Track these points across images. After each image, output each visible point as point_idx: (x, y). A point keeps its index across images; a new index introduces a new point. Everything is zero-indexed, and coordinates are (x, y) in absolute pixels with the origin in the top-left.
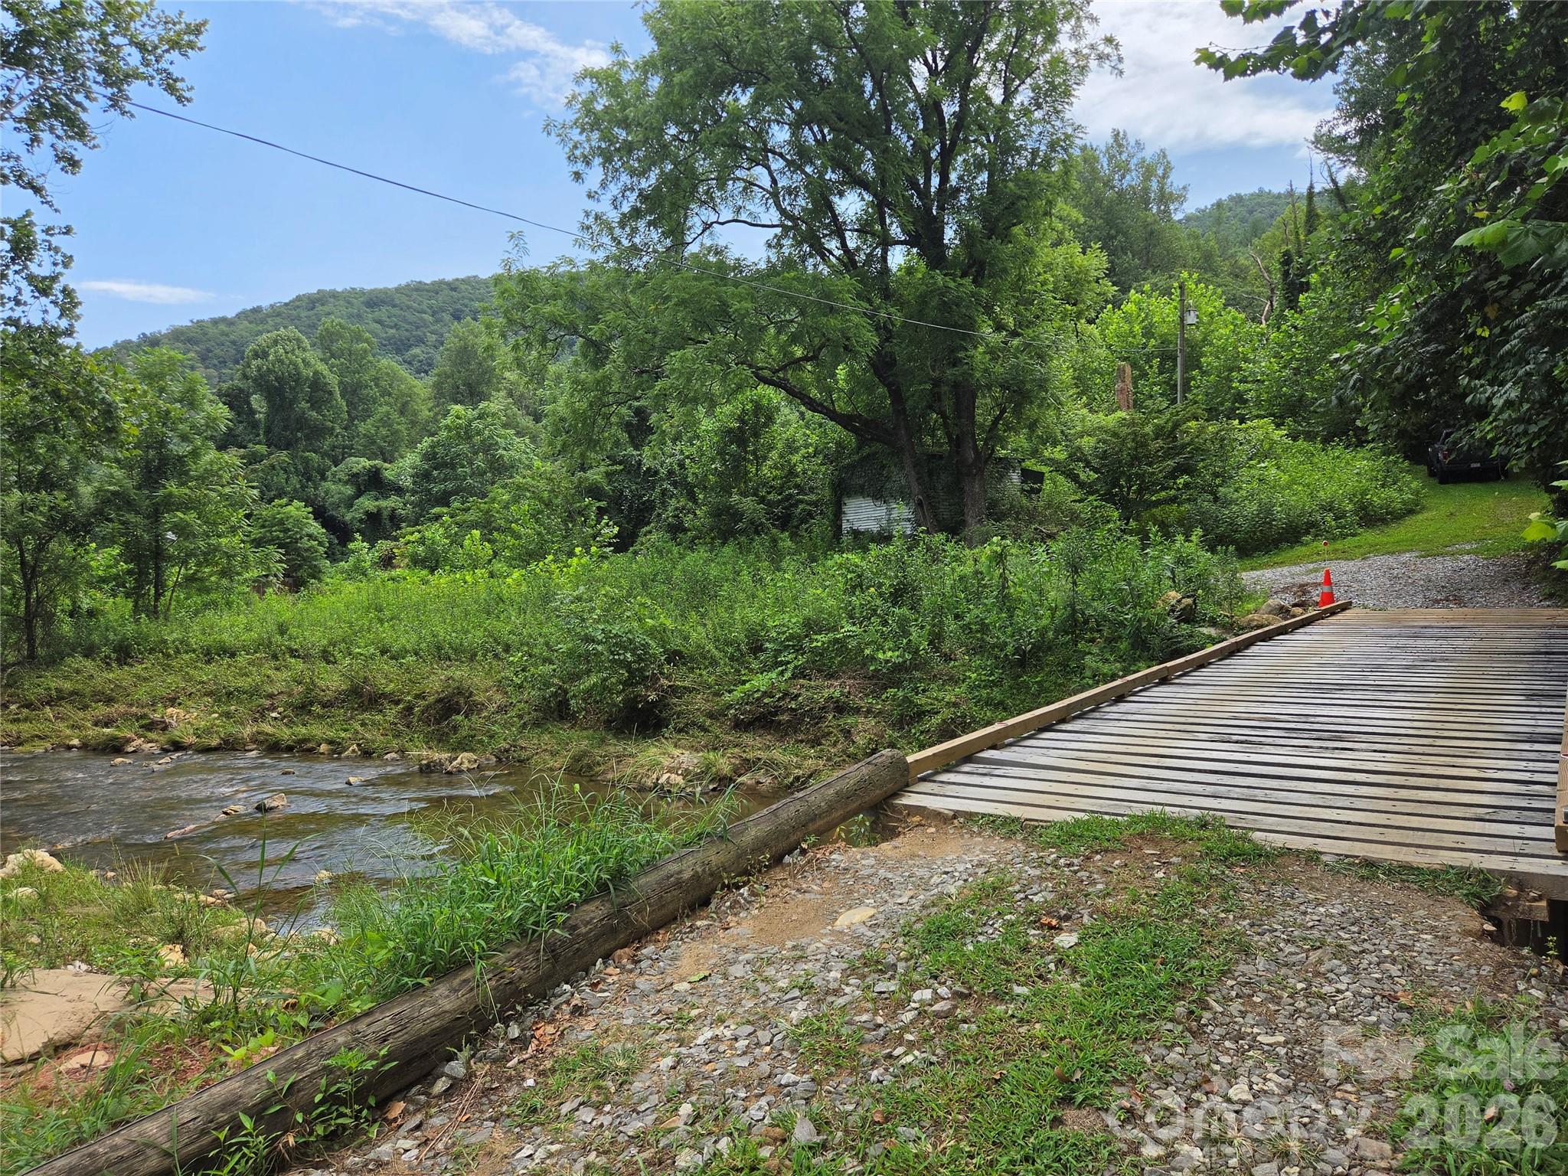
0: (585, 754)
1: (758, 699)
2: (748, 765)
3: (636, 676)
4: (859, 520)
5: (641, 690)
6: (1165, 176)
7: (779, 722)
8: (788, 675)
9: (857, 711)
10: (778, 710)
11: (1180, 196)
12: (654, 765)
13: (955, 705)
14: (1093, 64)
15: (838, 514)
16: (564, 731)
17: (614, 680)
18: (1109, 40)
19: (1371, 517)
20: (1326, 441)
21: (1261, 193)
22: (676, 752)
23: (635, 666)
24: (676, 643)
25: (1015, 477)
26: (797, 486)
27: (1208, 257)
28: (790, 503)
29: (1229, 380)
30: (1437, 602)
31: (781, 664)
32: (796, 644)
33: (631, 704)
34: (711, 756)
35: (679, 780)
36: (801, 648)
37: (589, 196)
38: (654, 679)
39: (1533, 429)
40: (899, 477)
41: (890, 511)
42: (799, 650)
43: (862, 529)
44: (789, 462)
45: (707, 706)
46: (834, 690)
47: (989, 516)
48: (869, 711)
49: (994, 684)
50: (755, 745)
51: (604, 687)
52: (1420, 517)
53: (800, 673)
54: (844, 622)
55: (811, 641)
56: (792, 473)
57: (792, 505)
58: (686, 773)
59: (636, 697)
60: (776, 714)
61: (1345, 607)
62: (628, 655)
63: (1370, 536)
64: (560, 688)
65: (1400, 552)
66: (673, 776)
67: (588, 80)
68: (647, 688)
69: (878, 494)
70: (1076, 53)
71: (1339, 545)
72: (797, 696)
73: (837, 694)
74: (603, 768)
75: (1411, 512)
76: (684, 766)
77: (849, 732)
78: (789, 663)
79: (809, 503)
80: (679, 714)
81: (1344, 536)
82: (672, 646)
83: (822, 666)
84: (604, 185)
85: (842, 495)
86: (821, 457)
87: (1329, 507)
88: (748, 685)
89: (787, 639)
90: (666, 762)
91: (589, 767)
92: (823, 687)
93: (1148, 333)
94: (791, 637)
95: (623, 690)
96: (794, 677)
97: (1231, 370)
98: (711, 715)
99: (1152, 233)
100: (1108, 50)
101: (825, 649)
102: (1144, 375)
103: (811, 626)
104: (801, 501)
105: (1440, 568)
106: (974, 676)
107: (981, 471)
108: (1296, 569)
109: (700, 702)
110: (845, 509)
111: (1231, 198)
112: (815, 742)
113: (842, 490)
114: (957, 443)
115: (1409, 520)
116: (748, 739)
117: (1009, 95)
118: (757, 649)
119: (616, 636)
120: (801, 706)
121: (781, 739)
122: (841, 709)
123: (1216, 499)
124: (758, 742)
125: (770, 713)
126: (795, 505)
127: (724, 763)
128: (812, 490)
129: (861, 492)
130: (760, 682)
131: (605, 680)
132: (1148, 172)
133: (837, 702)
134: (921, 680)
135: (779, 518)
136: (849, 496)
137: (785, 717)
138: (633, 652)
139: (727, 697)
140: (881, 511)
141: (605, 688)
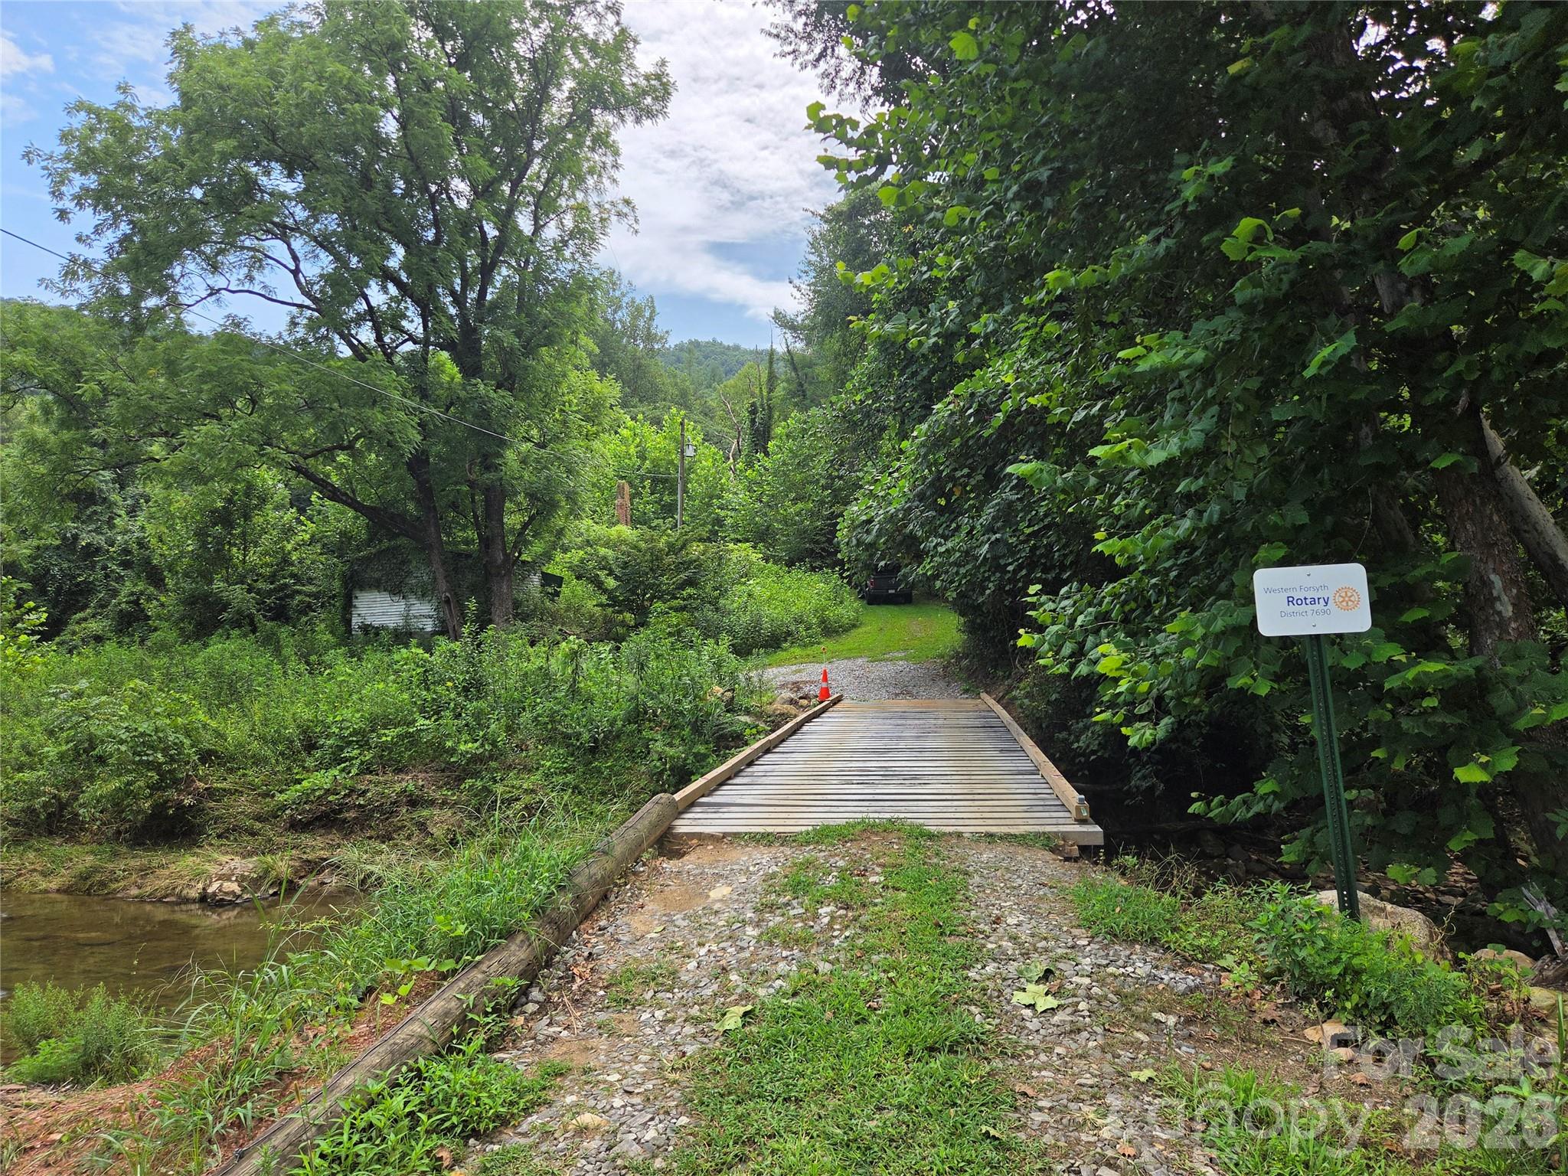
0: (95, 870)
1: (319, 797)
2: (313, 867)
3: (167, 779)
4: (373, 615)
5: (172, 794)
6: (651, 318)
7: (344, 821)
8: (354, 771)
9: (432, 803)
10: (342, 807)
11: (662, 338)
12: (198, 875)
13: (533, 791)
14: (614, 218)
15: (348, 606)
16: (60, 848)
17: (141, 784)
18: (627, 202)
19: (831, 630)
20: (790, 564)
21: (715, 342)
22: (224, 859)
23: (166, 768)
24: (208, 742)
25: (536, 579)
26: (293, 576)
27: (684, 394)
28: (284, 594)
29: (709, 505)
30: (897, 695)
31: (345, 760)
32: (361, 739)
33: (159, 809)
34: (269, 859)
35: (234, 887)
36: (367, 743)
37: (79, 239)
38: (189, 781)
39: (963, 571)
40: (421, 574)
41: (408, 607)
42: (364, 745)
43: (376, 624)
44: (282, 548)
45: (256, 808)
46: (407, 783)
47: (516, 616)
48: (444, 803)
49: (568, 771)
50: (315, 845)
51: (127, 791)
52: (860, 630)
53: (367, 769)
54: (417, 716)
55: (379, 737)
56: (286, 561)
57: (287, 596)
58: (241, 879)
59: (166, 802)
60: (340, 811)
61: (839, 700)
62: (159, 755)
63: (828, 644)
64: (55, 797)
65: (855, 658)
66: (226, 884)
67: (83, 114)
68: (180, 791)
69: (396, 589)
70: (599, 205)
71: (809, 651)
72: (365, 792)
73: (411, 787)
74: (122, 884)
75: (854, 626)
76: (238, 871)
77: (423, 824)
78: (353, 758)
79: (309, 595)
80: (217, 819)
81: (812, 644)
82: (206, 746)
83: (390, 761)
84: (98, 230)
85: (354, 587)
86: (319, 546)
87: (799, 620)
88: (305, 783)
89: (351, 735)
90: (212, 869)
91: (103, 884)
92: (394, 782)
93: (642, 456)
94: (355, 733)
95: (151, 795)
96: (361, 773)
97: (711, 498)
98: (259, 818)
99: (639, 367)
100: (625, 210)
101: (395, 744)
102: (638, 494)
103: (378, 722)
104: (299, 592)
105: (887, 670)
106: (548, 764)
107: (509, 572)
108: (783, 670)
109: (244, 805)
110: (355, 602)
111: (691, 342)
112: (386, 838)
113: (354, 583)
114: (486, 542)
115: (854, 632)
116: (306, 839)
117: (538, 228)
118: (310, 746)
119: (142, 734)
120: (370, 801)
121: (346, 836)
122: (414, 802)
123: (717, 609)
124: (319, 842)
125: (334, 811)
126: (292, 596)
127: (283, 865)
128: (310, 581)
129: (377, 585)
130: (323, 779)
131: (129, 783)
132: (637, 312)
133: (411, 795)
134: (496, 770)
135: (271, 609)
136: (362, 589)
137: (352, 814)
138: (165, 751)
139: (280, 797)
140: (400, 606)
141: (128, 793)
